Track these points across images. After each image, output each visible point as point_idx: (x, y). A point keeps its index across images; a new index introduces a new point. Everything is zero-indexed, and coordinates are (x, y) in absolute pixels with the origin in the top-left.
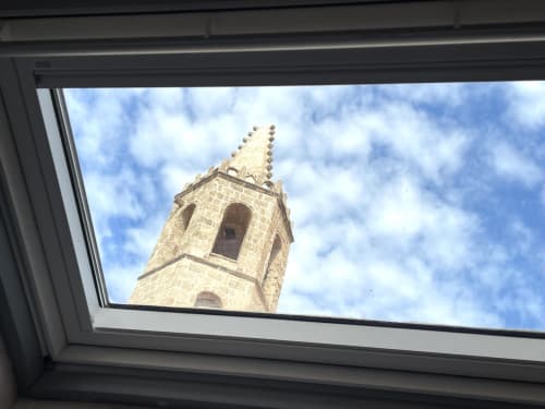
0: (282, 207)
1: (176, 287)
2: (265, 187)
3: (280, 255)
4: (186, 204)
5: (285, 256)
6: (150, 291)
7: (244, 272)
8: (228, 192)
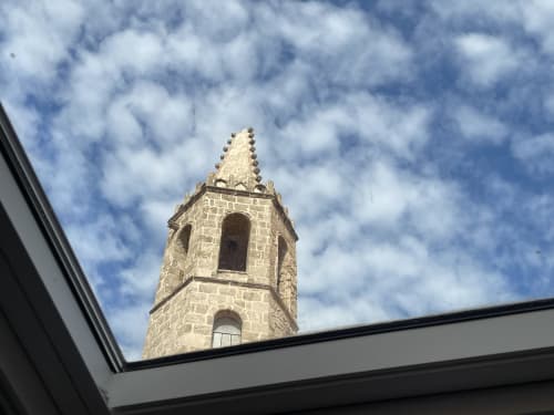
0: (278, 208)
1: (190, 313)
2: (257, 191)
3: (287, 256)
4: (181, 226)
5: (293, 255)
6: (164, 323)
7: (256, 281)
8: (221, 204)
